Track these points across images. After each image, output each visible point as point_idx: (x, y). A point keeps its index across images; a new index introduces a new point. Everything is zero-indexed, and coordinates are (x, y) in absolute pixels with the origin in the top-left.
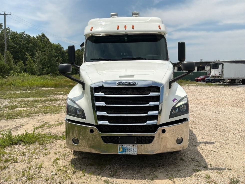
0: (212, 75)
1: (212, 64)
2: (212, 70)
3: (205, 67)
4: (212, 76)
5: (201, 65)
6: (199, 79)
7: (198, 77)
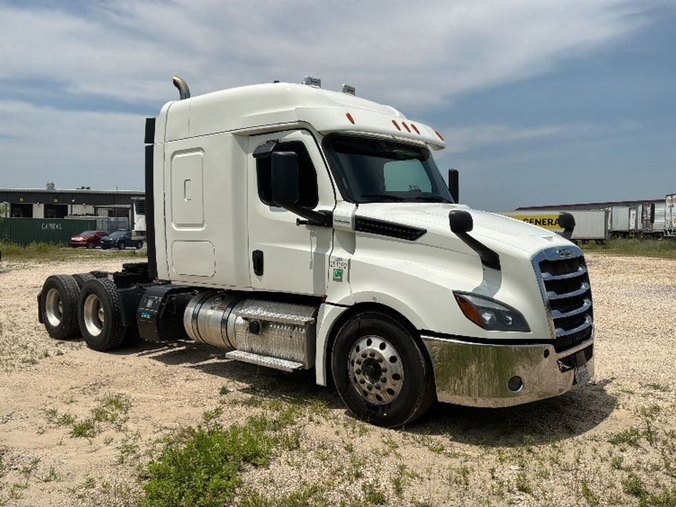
0: (138, 230)
1: (137, 201)
2: (138, 216)
3: (69, 206)
4: (137, 232)
5: (56, 201)
6: (84, 241)
7: (78, 235)
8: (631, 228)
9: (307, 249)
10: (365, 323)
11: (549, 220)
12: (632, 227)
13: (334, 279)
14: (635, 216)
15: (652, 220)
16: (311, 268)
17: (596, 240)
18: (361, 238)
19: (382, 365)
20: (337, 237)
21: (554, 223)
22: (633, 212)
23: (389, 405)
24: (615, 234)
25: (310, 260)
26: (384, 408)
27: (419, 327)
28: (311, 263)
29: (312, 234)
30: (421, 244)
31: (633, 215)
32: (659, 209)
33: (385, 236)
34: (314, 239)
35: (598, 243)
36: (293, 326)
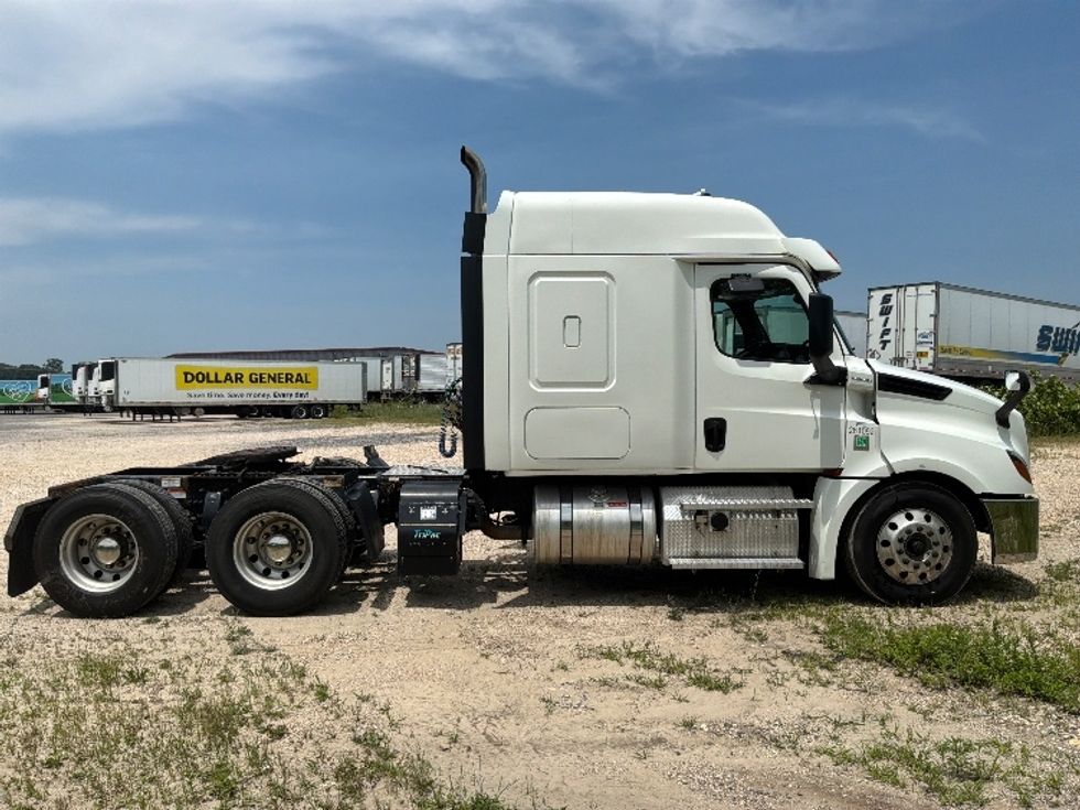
8: (385, 387)
9: (808, 413)
10: (903, 496)
11: (287, 375)
12: (387, 386)
13: (856, 448)
14: (390, 371)
15: (417, 377)
16: (816, 436)
17: (349, 405)
18: (883, 399)
19: (932, 539)
20: (850, 398)
21: (294, 380)
22: (387, 365)
23: (937, 581)
24: (373, 396)
25: (815, 427)
26: (929, 586)
27: (978, 491)
28: (816, 431)
29: (813, 396)
30: (949, 404)
31: (388, 369)
32: (426, 365)
33: (909, 396)
34: (817, 402)
35: (351, 409)
36: (777, 513)
